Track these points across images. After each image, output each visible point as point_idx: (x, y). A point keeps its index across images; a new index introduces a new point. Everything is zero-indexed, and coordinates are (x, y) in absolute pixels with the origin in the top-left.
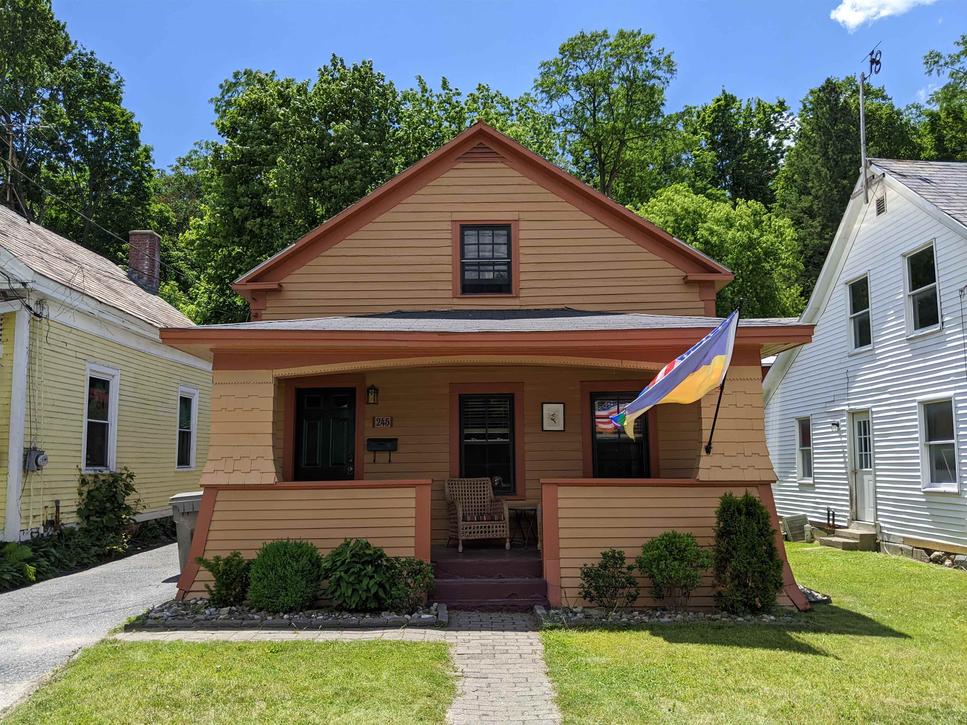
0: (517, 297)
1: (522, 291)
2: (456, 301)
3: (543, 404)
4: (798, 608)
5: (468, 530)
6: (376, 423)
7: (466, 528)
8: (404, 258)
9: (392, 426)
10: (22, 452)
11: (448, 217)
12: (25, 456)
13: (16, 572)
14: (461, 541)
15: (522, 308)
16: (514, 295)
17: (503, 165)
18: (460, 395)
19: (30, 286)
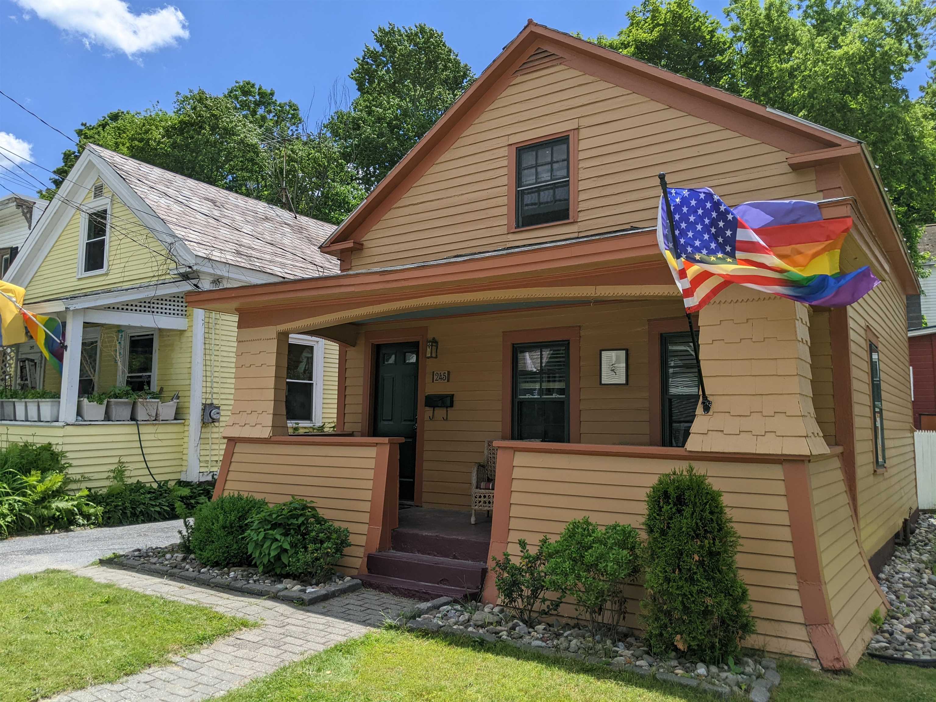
0: (575, 222)
1: (581, 214)
2: (511, 237)
3: (601, 351)
4: (821, 665)
5: (482, 499)
6: (435, 377)
7: (480, 497)
8: (463, 197)
9: (448, 381)
10: (200, 407)
11: (504, 142)
12: (204, 410)
13: (167, 506)
14: (473, 511)
15: (580, 235)
16: (571, 220)
17: (563, 67)
18: (513, 344)
19: (195, 268)
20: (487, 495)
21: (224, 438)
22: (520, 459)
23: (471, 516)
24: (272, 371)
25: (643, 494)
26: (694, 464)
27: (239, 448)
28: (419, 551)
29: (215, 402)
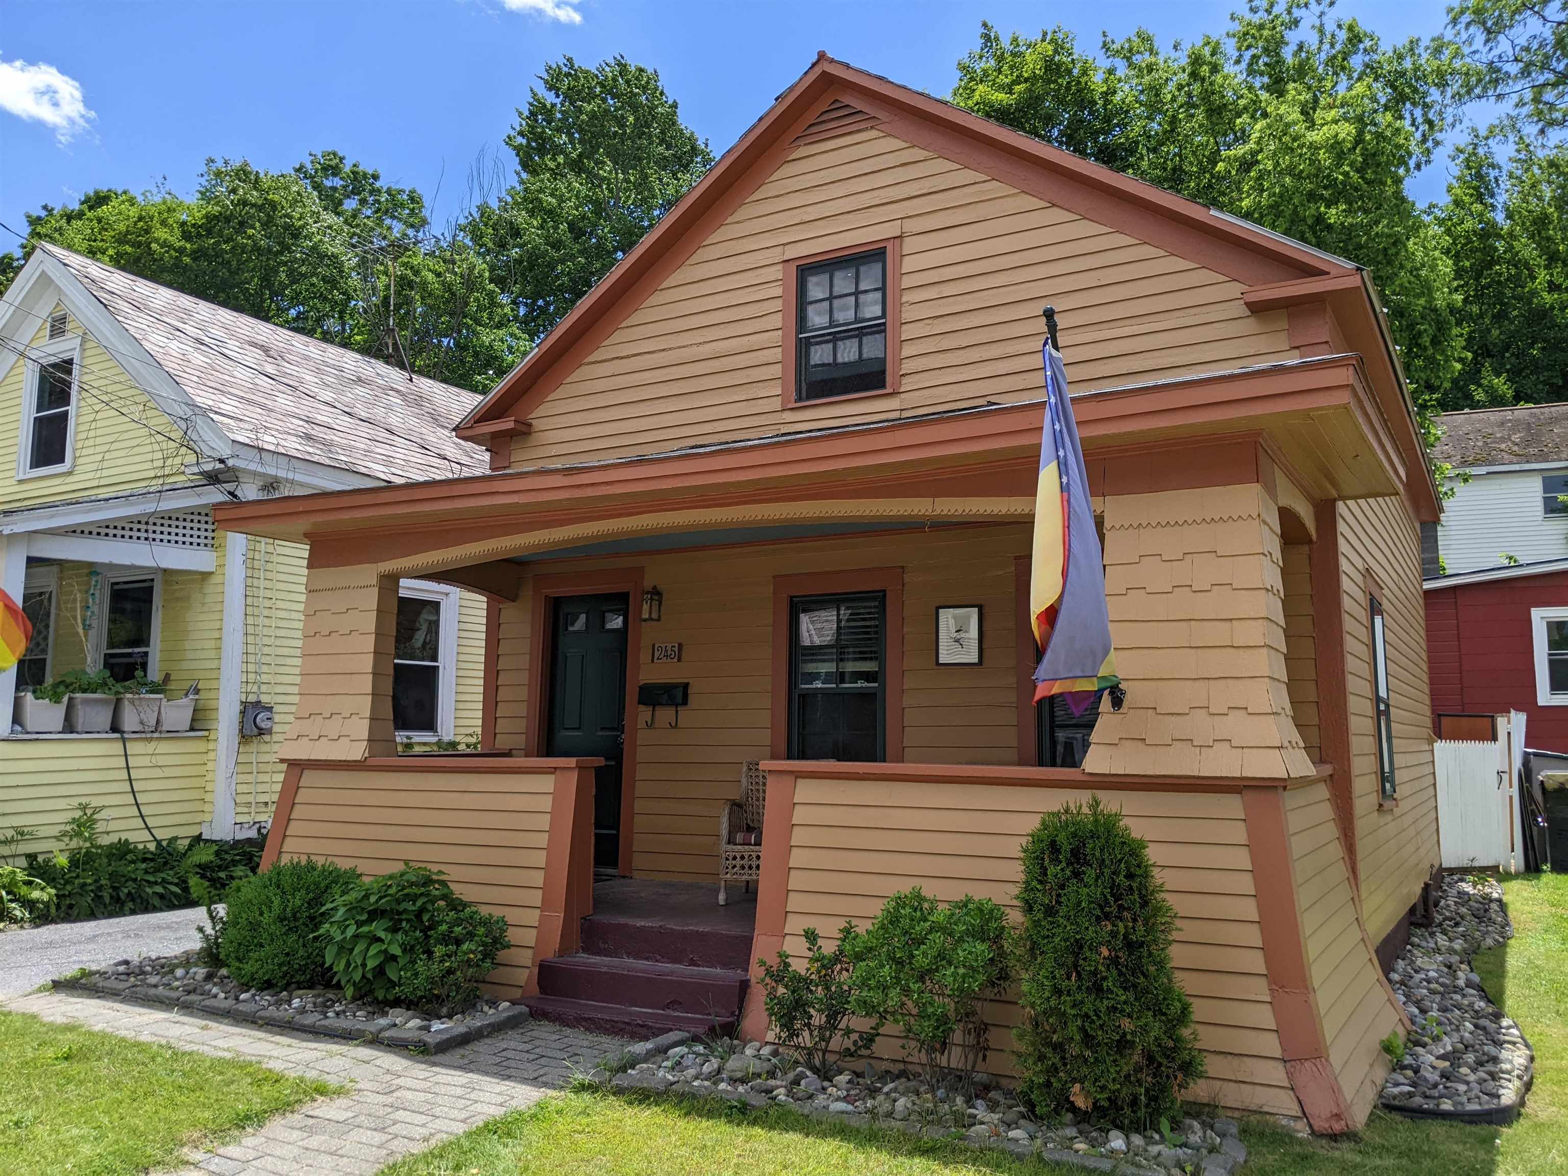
0: (895, 393)
1: (905, 380)
2: (789, 416)
3: (938, 608)
4: (1311, 1126)
5: (738, 862)
6: (657, 654)
7: (735, 858)
8: (707, 346)
9: (679, 660)
10: (237, 708)
11: (777, 255)
12: (243, 713)
14: (723, 883)
15: (905, 414)
16: (888, 390)
17: (874, 133)
18: (792, 597)
19: (230, 463)
20: (746, 855)
21: (282, 761)
22: (805, 791)
23: (718, 891)
24: (369, 643)
25: (1015, 847)
26: (1101, 795)
27: (309, 778)
28: (629, 955)
29: (264, 699)
